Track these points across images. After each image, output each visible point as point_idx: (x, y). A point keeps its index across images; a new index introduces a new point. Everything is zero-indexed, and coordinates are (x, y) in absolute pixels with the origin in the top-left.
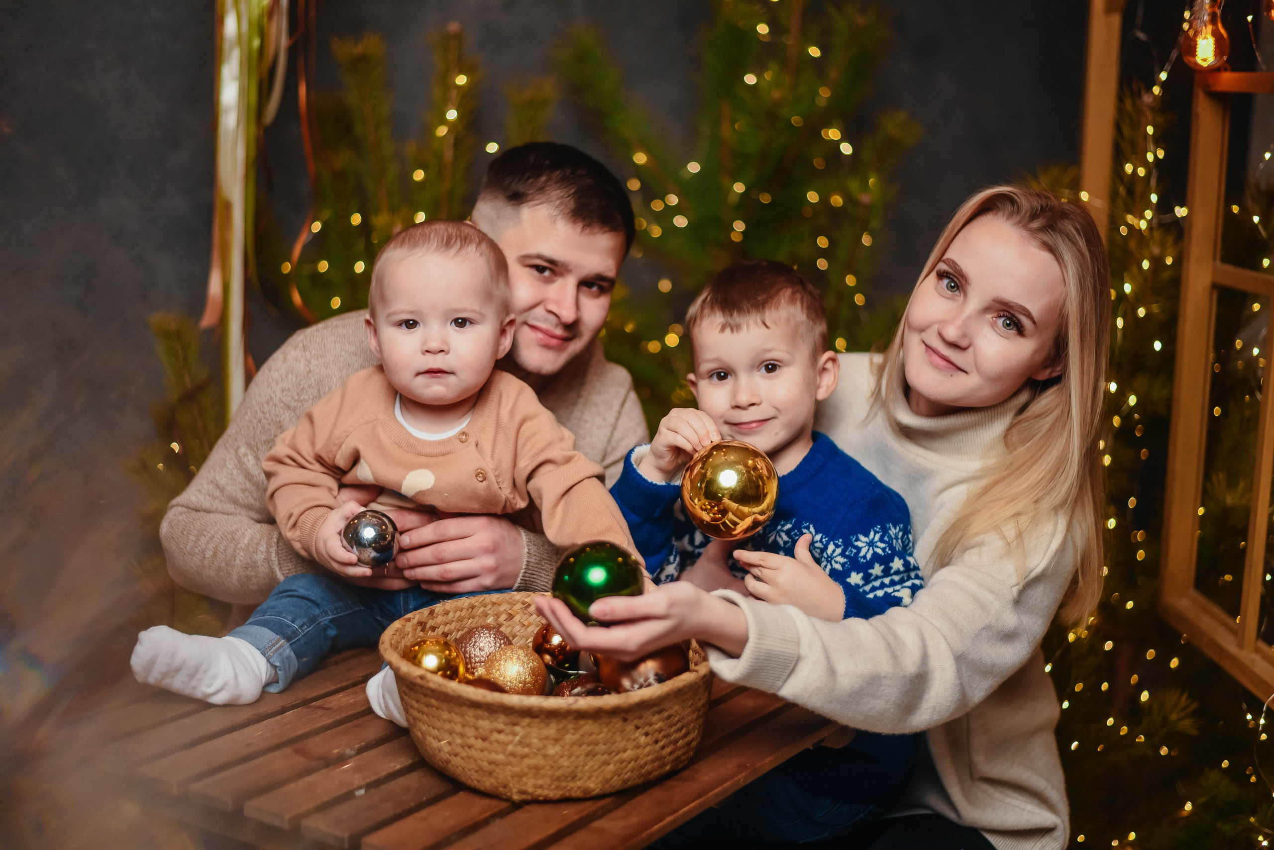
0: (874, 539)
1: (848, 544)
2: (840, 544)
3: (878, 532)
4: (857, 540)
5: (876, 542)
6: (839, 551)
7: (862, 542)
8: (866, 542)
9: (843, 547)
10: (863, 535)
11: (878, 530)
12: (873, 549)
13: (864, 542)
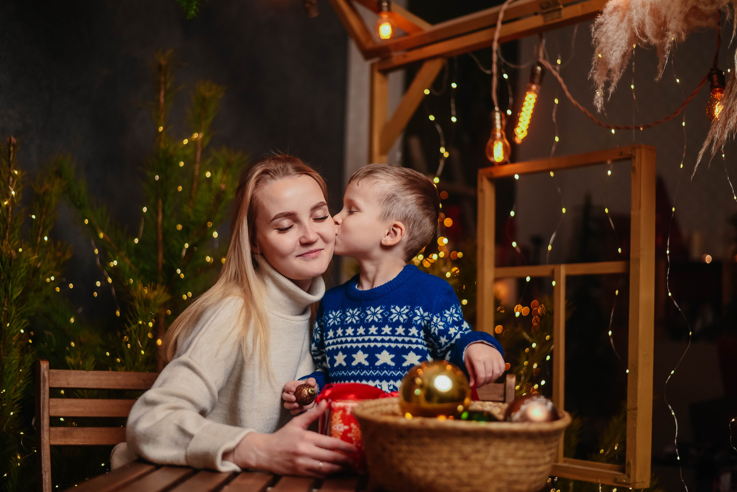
0: (452, 312)
1: (442, 316)
2: (439, 316)
3: (454, 308)
4: (445, 313)
5: (454, 314)
6: (439, 319)
7: (447, 314)
8: (449, 314)
9: (440, 317)
10: (447, 310)
11: (454, 307)
12: (452, 318)
13: (448, 314)
